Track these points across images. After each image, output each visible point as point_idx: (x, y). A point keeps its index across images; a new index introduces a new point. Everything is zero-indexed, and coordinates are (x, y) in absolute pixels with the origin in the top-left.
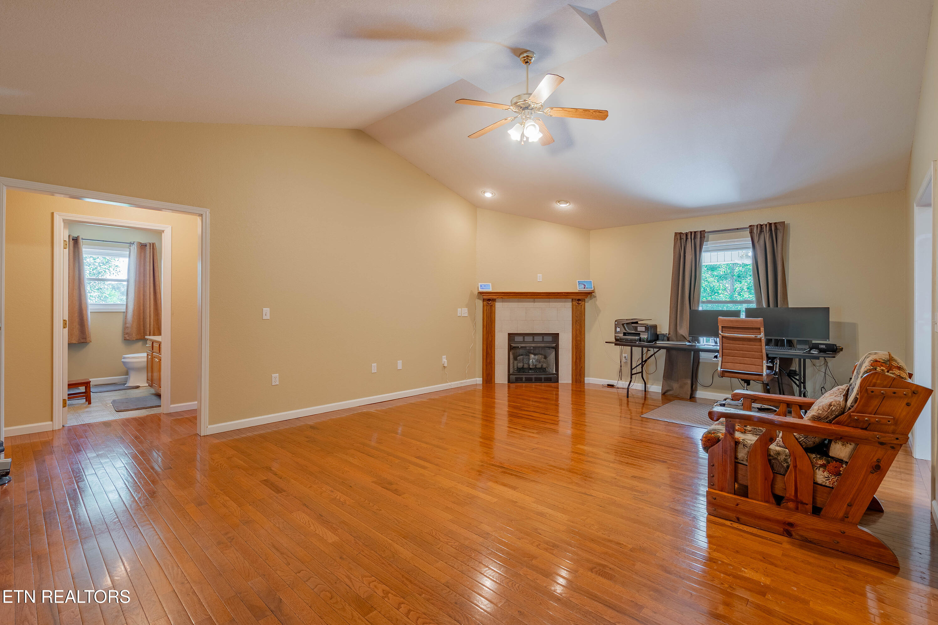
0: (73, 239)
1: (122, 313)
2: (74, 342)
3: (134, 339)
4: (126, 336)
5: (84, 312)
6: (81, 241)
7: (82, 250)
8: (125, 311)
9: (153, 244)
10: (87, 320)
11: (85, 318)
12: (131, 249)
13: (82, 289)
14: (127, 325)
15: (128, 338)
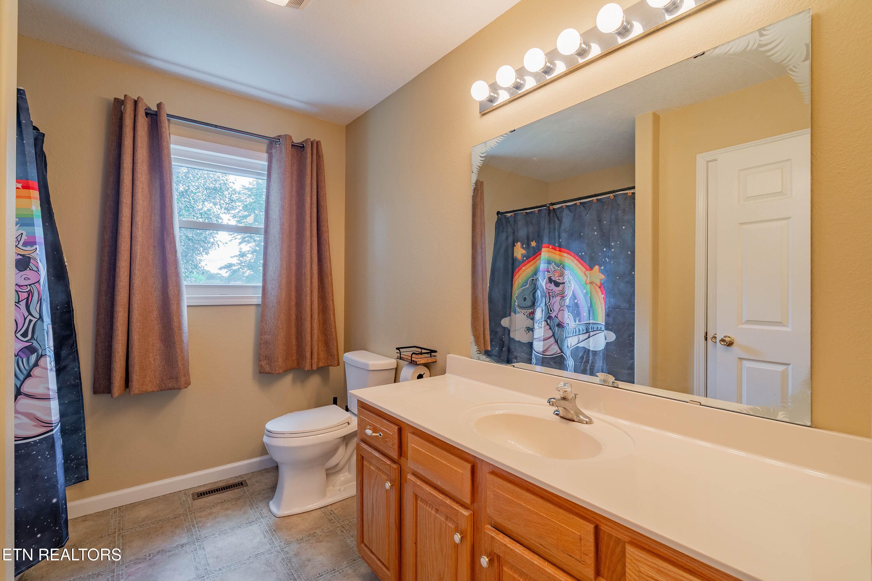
0: (147, 114)
1: (254, 307)
2: (150, 389)
3: (281, 371)
4: (263, 363)
5: (174, 307)
6: (164, 118)
7: (168, 148)
8: (259, 302)
9: (317, 143)
10: (180, 328)
11: (175, 324)
12: (274, 154)
13: (168, 246)
14: (267, 336)
15: (267, 369)
